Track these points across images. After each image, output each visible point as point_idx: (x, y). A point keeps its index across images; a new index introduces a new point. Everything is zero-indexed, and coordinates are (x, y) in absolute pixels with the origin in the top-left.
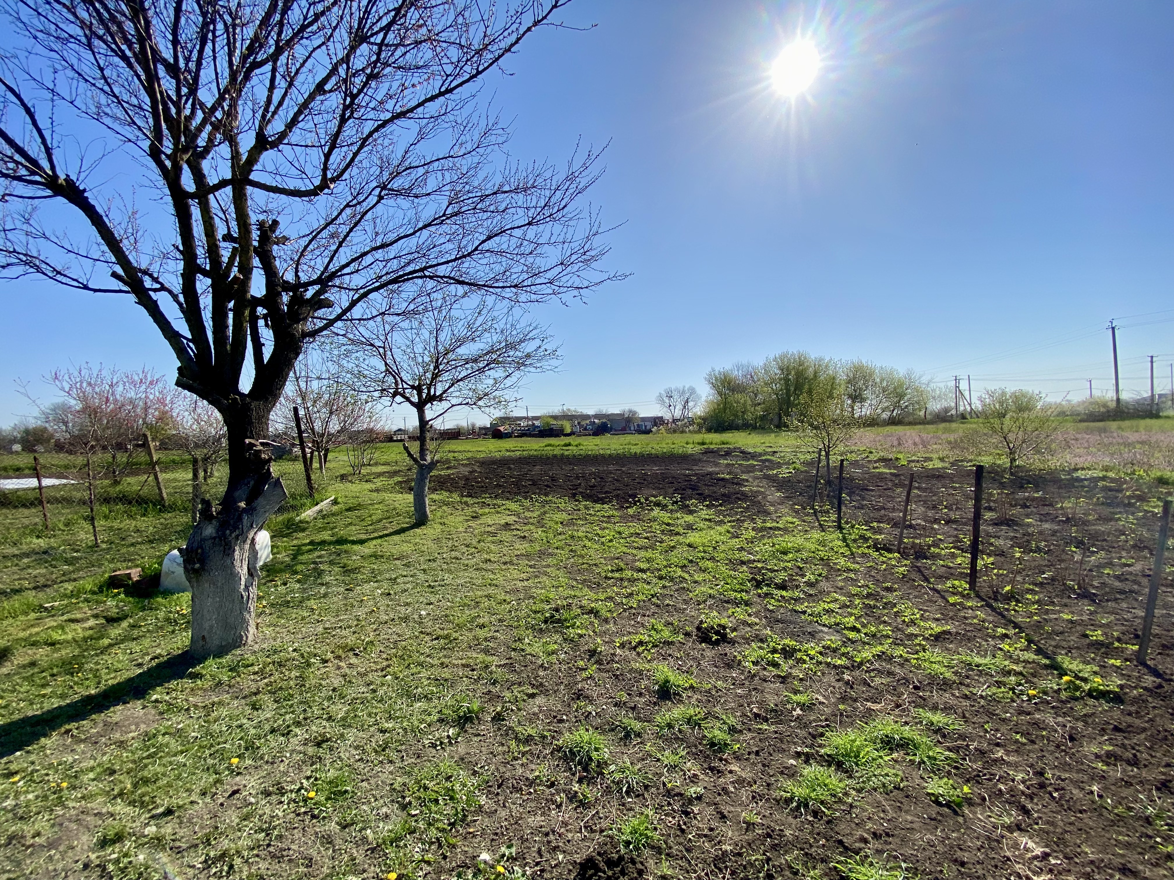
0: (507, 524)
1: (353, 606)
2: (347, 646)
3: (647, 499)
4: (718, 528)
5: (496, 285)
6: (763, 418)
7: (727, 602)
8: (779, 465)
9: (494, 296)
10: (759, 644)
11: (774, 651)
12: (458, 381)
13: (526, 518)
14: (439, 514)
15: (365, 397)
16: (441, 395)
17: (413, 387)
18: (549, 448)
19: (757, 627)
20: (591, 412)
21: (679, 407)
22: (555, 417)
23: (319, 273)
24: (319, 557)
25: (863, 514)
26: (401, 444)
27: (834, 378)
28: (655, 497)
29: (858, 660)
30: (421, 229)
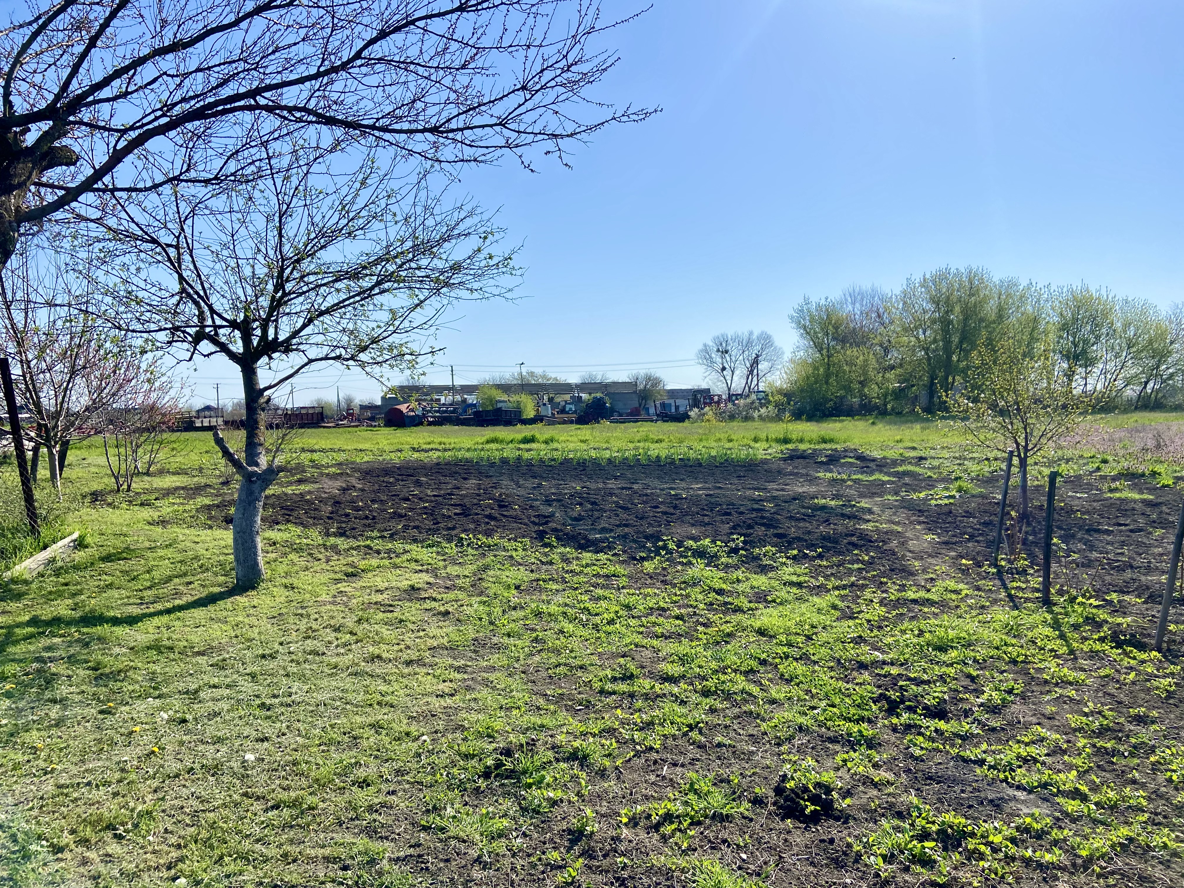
0: (413, 588)
1: (113, 743)
2: (100, 820)
3: (679, 544)
4: (816, 599)
5: (397, 127)
6: (898, 394)
7: (833, 740)
8: (930, 483)
9: (392, 150)
10: (896, 822)
11: (924, 836)
12: (322, 313)
13: (449, 577)
14: (282, 569)
15: (139, 342)
16: (288, 340)
17: (233, 324)
18: (493, 446)
19: (891, 790)
20: (574, 379)
21: (741, 372)
22: (506, 388)
23: (51, 97)
24: (49, 649)
25: (1093, 578)
26: (209, 435)
27: (1035, 320)
28: (695, 539)
29: (1084, 853)
30: (250, 15)
